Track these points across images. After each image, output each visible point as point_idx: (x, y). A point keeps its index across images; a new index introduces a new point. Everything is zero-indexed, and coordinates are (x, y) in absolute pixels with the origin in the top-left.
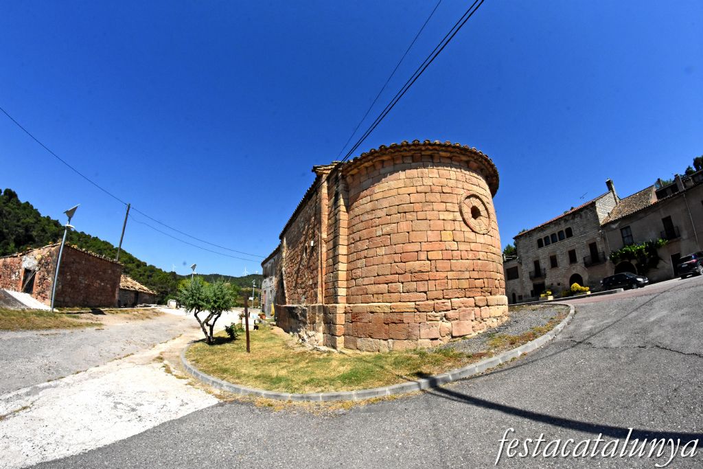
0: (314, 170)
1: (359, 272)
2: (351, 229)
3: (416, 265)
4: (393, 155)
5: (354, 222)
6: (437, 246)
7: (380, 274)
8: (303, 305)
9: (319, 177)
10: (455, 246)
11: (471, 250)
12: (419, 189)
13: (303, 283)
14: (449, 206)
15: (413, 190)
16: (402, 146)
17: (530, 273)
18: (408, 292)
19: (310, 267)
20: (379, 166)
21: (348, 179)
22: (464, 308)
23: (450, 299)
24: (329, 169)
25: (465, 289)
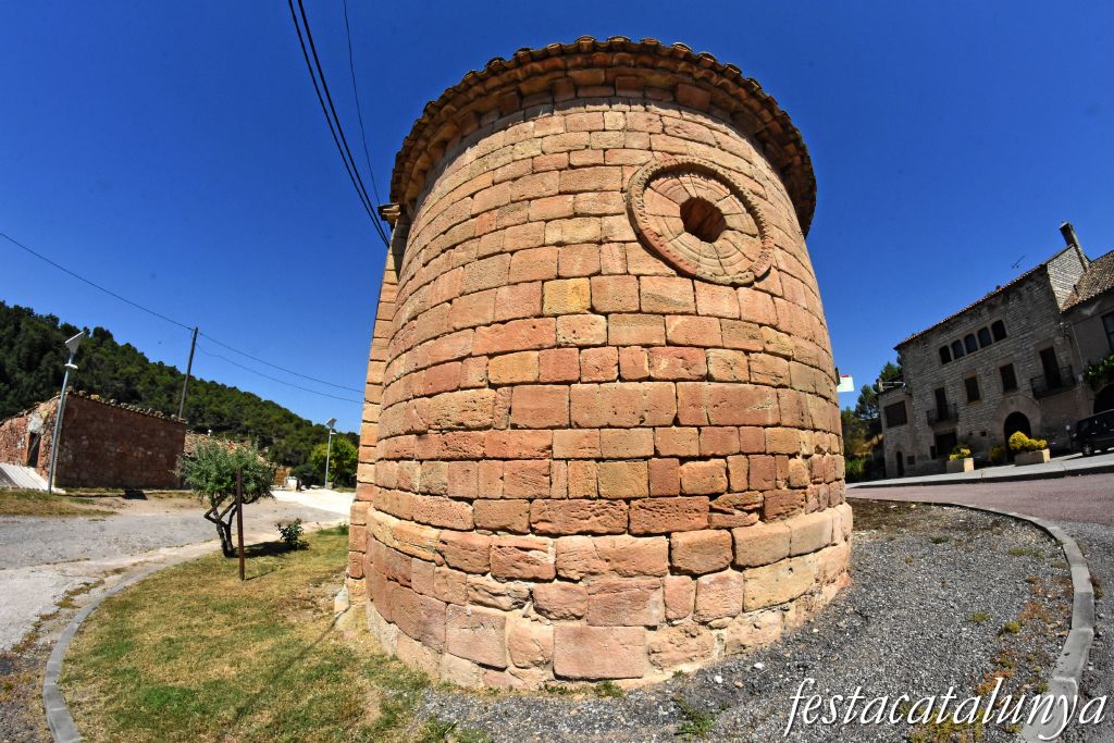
6: (521, 334)
10: (592, 330)
12: (500, 174)
14: (589, 202)
15: (483, 181)
17: (928, 412)
18: (430, 494)
23: (557, 535)
25: (627, 500)
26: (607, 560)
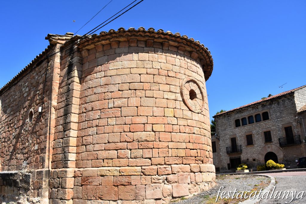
0: (49, 37)
1: (90, 139)
2: (84, 99)
3: (143, 135)
4: (129, 38)
5: (87, 93)
6: (160, 120)
7: (110, 141)
8: (25, 171)
9: (52, 46)
10: (175, 121)
11: (188, 126)
12: (149, 71)
13: (25, 148)
14: (173, 88)
15: (144, 71)
16: (139, 31)
17: (227, 148)
18: (135, 158)
19: (36, 132)
20: (115, 46)
21: (83, 52)
22: (182, 173)
23: (170, 165)
24: (63, 40)
25: (182, 157)
26: (181, 169)
